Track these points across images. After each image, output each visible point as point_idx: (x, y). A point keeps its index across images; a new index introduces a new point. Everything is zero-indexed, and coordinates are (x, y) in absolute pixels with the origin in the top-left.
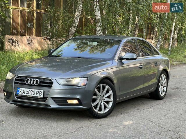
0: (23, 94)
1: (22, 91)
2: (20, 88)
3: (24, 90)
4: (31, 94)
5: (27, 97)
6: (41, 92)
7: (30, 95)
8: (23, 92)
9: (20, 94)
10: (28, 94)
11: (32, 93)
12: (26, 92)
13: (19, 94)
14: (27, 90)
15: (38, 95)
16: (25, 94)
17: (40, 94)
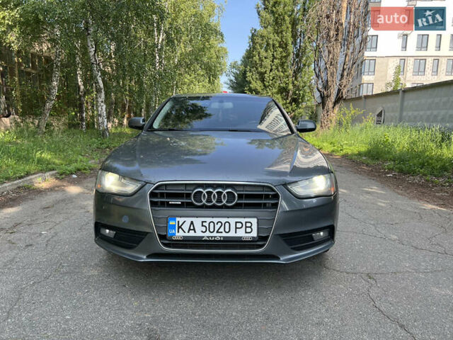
0: (192, 234)
1: (186, 227)
2: (178, 219)
3: (192, 223)
4: (217, 232)
5: (206, 241)
6: (249, 225)
7: (215, 234)
8: (190, 229)
9: (180, 234)
10: (208, 234)
11: (222, 230)
12: (199, 228)
13: (177, 234)
14: (203, 222)
15: (241, 233)
16: (199, 234)
17: (249, 230)
